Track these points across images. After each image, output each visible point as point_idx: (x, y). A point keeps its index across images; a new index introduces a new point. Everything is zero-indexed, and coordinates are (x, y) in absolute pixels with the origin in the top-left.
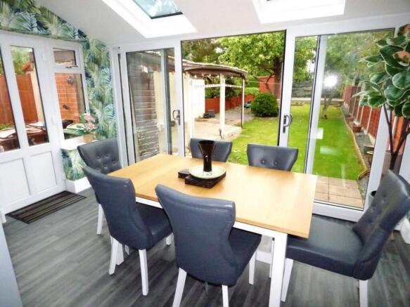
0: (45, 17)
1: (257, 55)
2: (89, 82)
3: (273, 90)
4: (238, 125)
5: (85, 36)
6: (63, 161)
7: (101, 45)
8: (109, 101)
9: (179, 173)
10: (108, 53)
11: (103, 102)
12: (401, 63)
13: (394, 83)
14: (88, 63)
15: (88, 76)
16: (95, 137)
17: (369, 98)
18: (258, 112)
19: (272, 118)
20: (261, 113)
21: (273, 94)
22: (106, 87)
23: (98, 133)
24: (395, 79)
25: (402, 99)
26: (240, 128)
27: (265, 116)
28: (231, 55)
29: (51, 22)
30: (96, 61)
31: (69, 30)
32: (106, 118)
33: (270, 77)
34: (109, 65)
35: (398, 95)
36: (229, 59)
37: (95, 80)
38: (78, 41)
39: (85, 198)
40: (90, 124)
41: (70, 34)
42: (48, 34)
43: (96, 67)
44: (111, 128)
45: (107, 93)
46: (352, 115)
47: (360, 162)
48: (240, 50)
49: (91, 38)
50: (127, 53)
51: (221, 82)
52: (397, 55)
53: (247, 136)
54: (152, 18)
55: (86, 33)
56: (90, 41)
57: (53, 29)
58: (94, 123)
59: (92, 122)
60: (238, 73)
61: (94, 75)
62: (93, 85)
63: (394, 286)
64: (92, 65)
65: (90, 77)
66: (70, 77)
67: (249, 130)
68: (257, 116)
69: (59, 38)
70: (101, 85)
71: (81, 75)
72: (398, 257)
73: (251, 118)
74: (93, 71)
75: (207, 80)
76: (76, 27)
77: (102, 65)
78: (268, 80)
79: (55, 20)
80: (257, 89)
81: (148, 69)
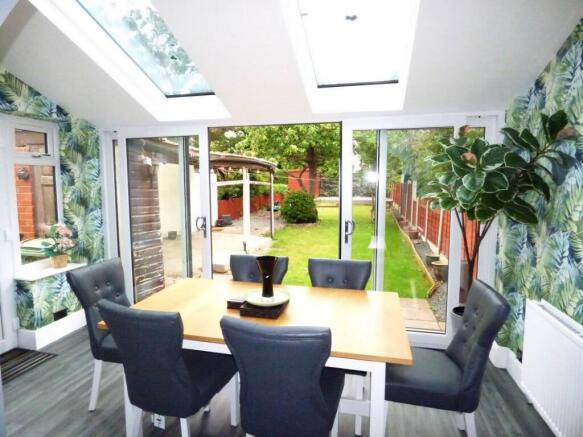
0: (10, 86)
1: (287, 145)
2: (66, 178)
3: (308, 187)
4: (266, 235)
5: (66, 115)
6: (17, 299)
7: (88, 128)
8: (95, 205)
9: (229, 302)
10: (97, 139)
11: (86, 207)
12: (469, 165)
13: (465, 185)
14: (66, 151)
15: (64, 169)
16: (70, 259)
17: (440, 200)
18: (290, 216)
19: (310, 225)
20: (294, 218)
21: (308, 193)
22: (92, 185)
23: (75, 253)
24: (466, 181)
25: (475, 202)
26: (269, 239)
27: (300, 221)
28: (253, 142)
29: (18, 93)
30: (80, 149)
31: (44, 105)
32: (90, 229)
33: (304, 171)
34: (98, 154)
35: (470, 198)
36: (249, 147)
37: (76, 175)
38: (54, 121)
39: (55, 356)
40: (65, 239)
41: (44, 110)
42: (12, 110)
43: (79, 157)
44: (96, 244)
45: (93, 194)
46: (404, 217)
47: (425, 276)
48: (265, 137)
49: (73, 118)
50: (128, 140)
51: (244, 177)
52: (464, 157)
53: (281, 250)
54: (168, 97)
55: (67, 110)
56: (73, 121)
57: (21, 103)
58: (71, 238)
59: (67, 236)
60: (264, 166)
61: (75, 168)
62: (72, 182)
63: (496, 420)
64: (72, 153)
65: (69, 171)
66: (24, 169)
67: (282, 241)
68: (289, 222)
69: (27, 115)
70: (85, 183)
71: (54, 167)
72: (492, 386)
73: (282, 226)
74: (74, 162)
75: (219, 174)
76: (54, 102)
77: (89, 154)
78: (301, 175)
79: (25, 90)
80: (286, 186)
81: (153, 160)
